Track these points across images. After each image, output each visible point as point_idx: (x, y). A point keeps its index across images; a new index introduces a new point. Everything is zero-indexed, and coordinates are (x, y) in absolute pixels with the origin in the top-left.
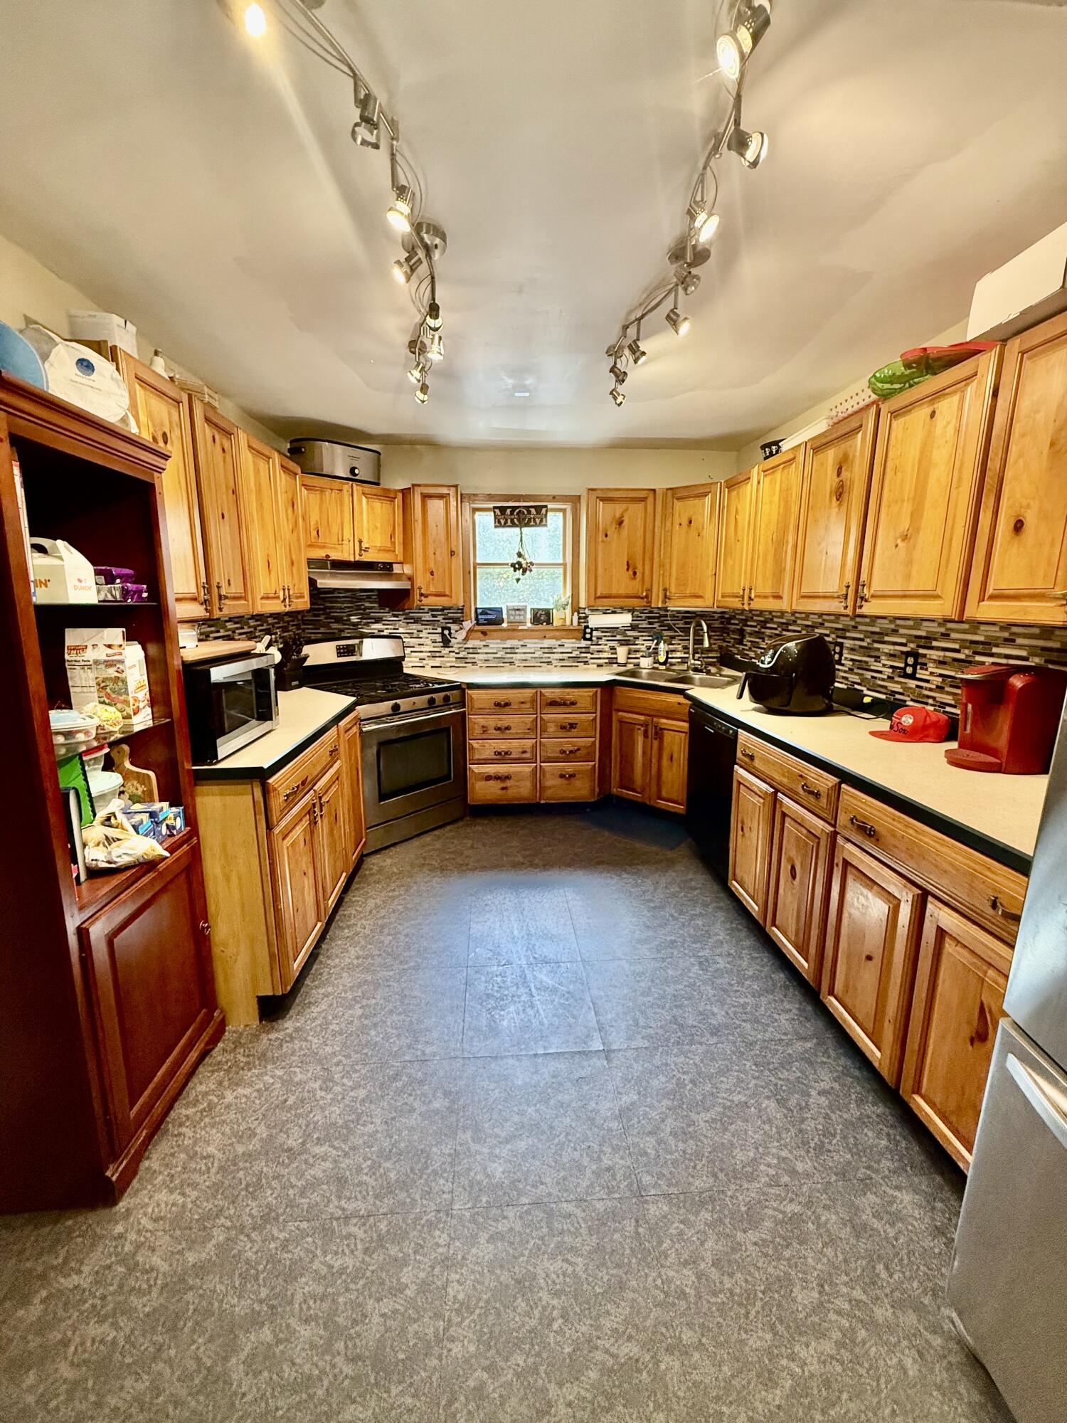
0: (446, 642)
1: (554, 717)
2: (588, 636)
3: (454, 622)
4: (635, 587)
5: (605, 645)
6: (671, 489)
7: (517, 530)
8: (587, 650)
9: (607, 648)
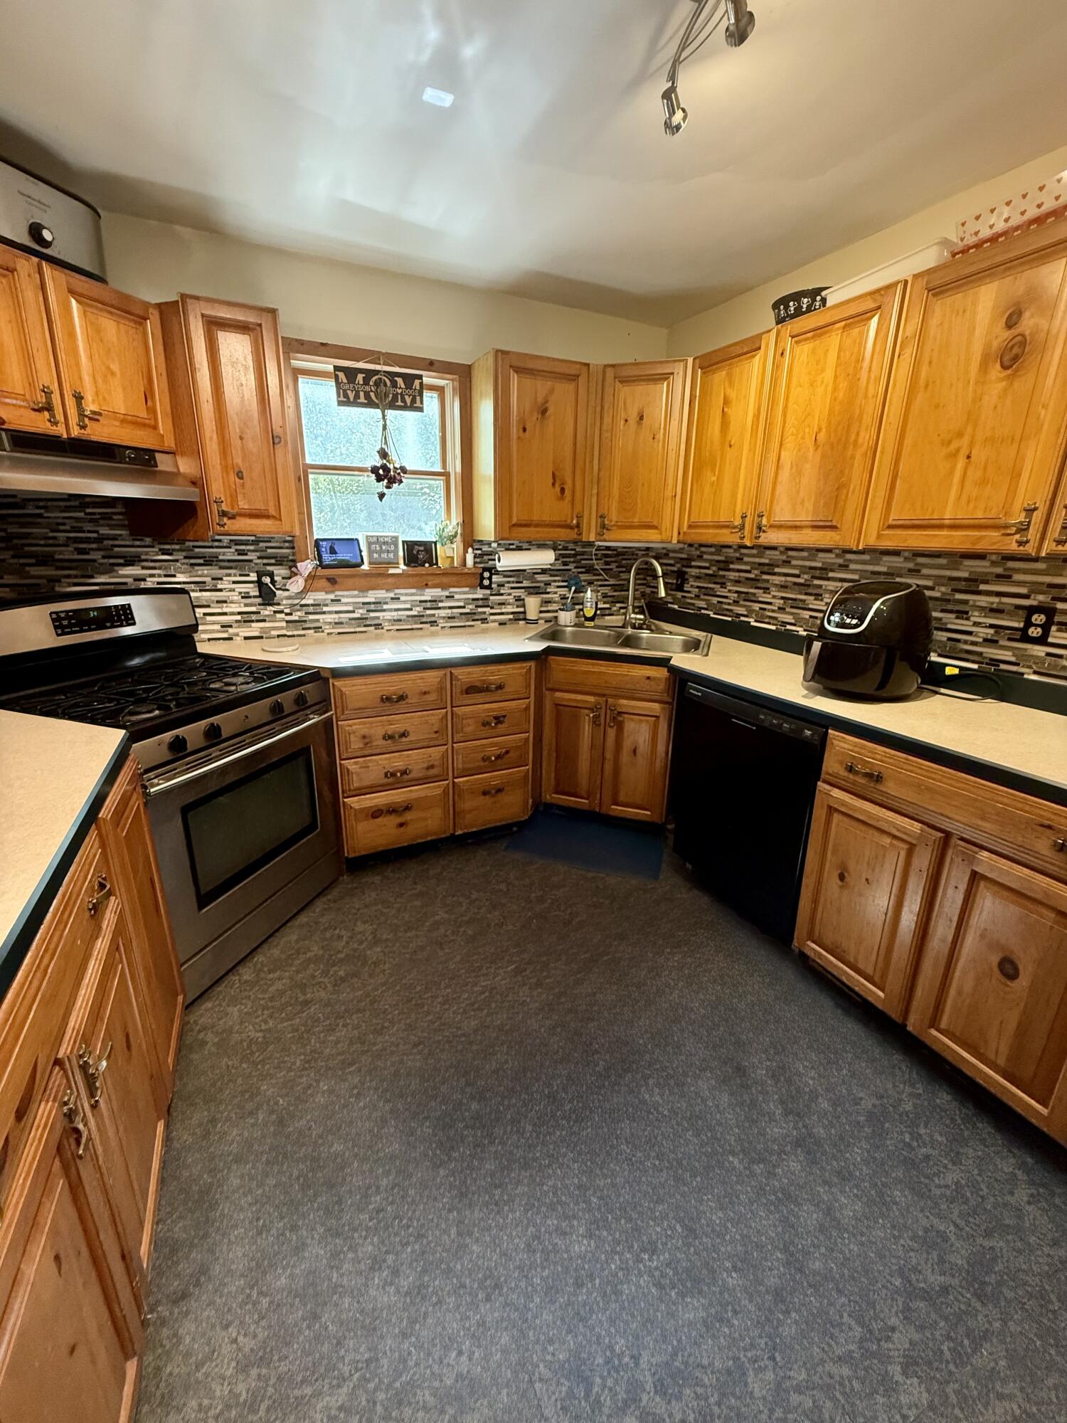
0: (267, 596)
1: (473, 710)
2: (486, 582)
3: (280, 561)
4: (562, 511)
5: (509, 594)
6: (613, 366)
7: (377, 413)
8: (485, 602)
9: (511, 599)
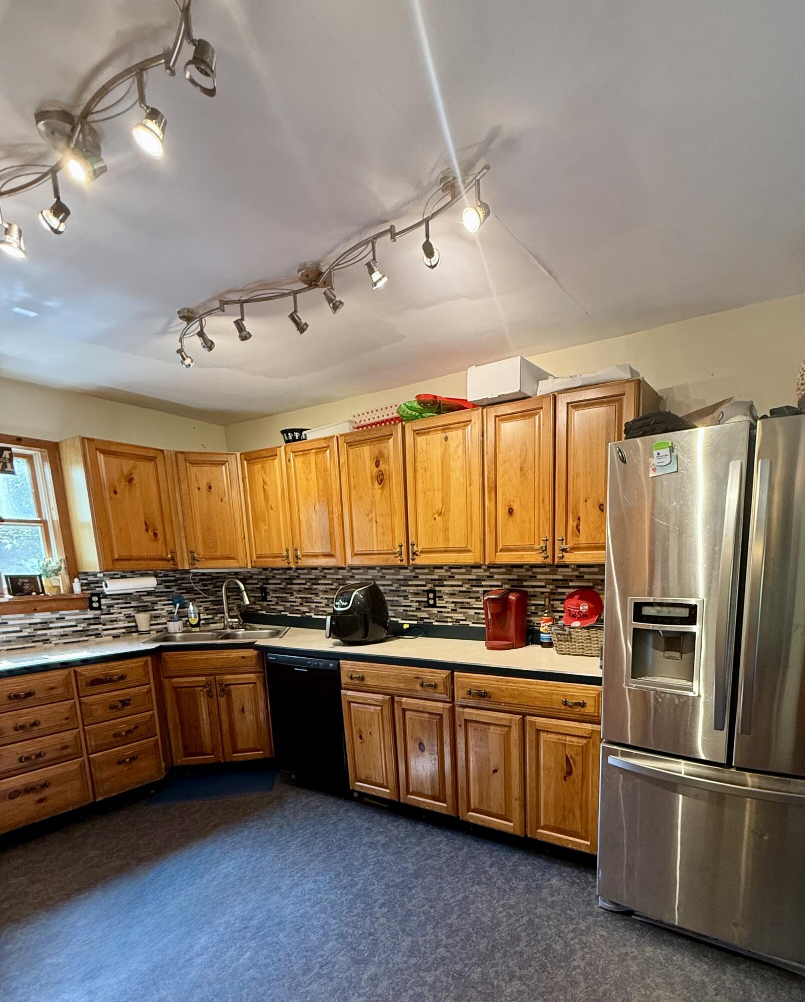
1: (99, 698)
2: (95, 605)
4: (157, 548)
5: (119, 613)
6: (180, 453)
8: (96, 620)
9: (121, 617)
